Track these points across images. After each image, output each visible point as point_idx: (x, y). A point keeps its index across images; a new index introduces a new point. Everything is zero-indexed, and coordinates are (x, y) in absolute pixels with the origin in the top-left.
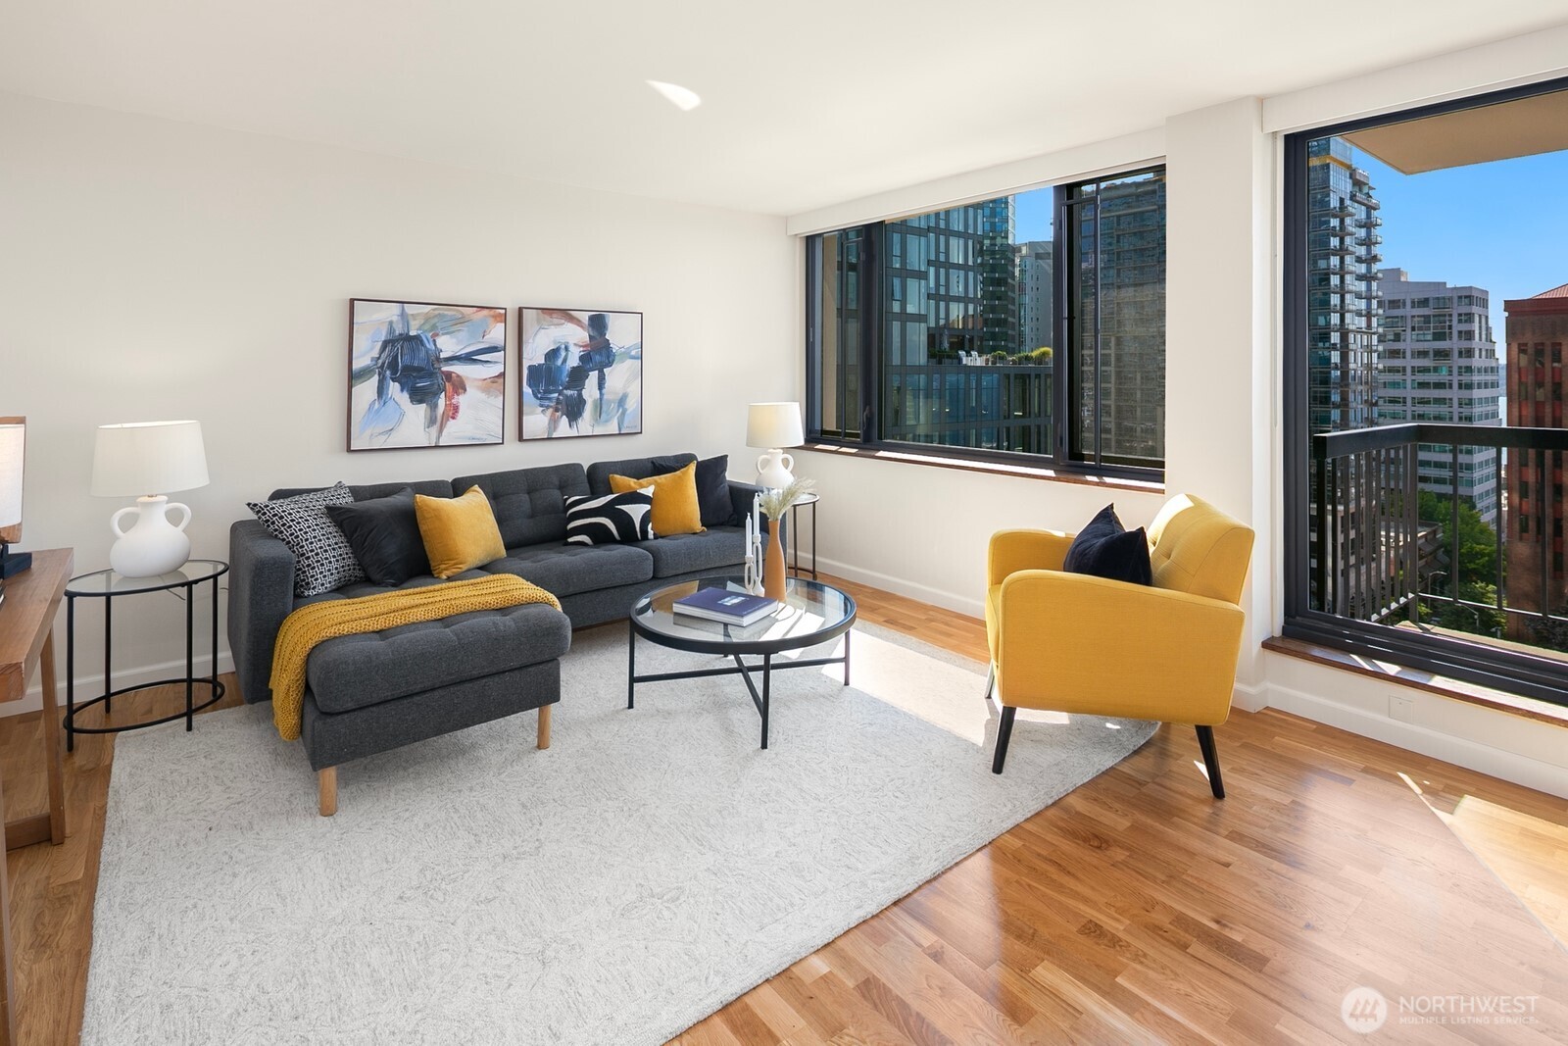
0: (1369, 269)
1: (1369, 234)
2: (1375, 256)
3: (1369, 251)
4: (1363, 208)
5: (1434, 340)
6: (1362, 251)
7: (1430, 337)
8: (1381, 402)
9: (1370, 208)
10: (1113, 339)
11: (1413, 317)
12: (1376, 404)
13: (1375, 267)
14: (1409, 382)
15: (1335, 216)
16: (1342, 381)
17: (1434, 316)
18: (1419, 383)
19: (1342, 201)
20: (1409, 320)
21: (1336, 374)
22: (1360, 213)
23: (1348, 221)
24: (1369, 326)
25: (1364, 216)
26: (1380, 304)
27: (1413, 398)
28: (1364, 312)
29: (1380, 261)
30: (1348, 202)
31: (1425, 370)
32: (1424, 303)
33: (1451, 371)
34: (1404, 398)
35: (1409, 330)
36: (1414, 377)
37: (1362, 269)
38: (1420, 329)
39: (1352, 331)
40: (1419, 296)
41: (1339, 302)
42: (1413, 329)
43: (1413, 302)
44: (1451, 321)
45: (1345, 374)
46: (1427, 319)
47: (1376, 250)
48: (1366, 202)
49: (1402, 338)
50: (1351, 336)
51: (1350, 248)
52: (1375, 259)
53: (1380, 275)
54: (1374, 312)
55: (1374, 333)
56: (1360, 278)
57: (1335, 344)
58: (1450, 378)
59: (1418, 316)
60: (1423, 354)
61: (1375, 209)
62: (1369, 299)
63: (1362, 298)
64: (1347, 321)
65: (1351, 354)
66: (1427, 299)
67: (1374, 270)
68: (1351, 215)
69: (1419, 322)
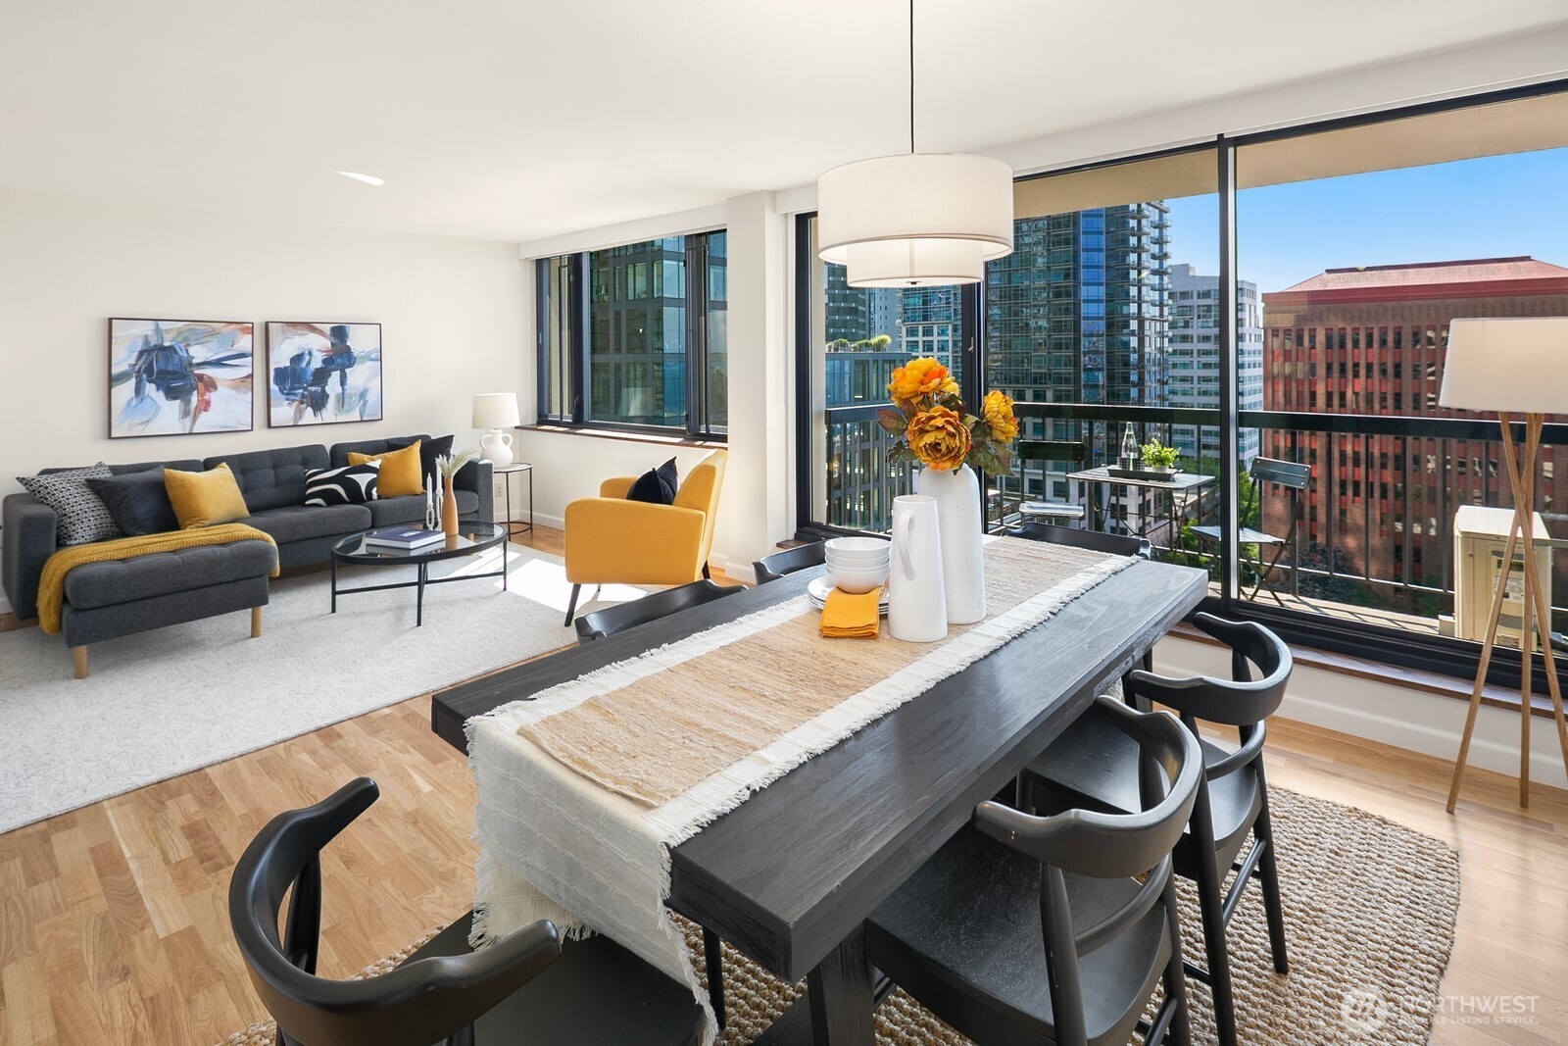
0: (1161, 264)
1: (1161, 233)
2: (1166, 254)
3: (1161, 249)
4: (1157, 211)
6: (1155, 249)
7: (1212, 324)
8: (1170, 381)
9: (1162, 212)
10: (950, 327)
11: (1199, 306)
12: (1166, 383)
13: (1167, 263)
14: (1195, 363)
15: (1133, 218)
16: (1139, 363)
17: (1214, 305)
19: (1139, 205)
20: (1196, 309)
21: (1134, 357)
22: (1154, 215)
23: (1144, 222)
24: (1161, 315)
25: (1157, 218)
26: (1171, 295)
28: (1157, 303)
29: (1170, 258)
30: (1144, 207)
31: (1208, 353)
32: (1206, 294)
34: (1192, 377)
35: (1196, 318)
36: (1199, 359)
37: (1155, 265)
38: (1204, 317)
39: (1148, 319)
40: (1202, 288)
41: (1136, 294)
42: (1199, 317)
43: (1199, 294)
45: (1141, 357)
46: (1210, 308)
47: (1167, 248)
48: (1159, 206)
49: (1190, 324)
50: (1147, 323)
51: (1146, 246)
52: (1166, 256)
53: (1170, 270)
54: (1165, 302)
55: (1165, 321)
56: (1154, 272)
57: (1134, 331)
59: (1203, 306)
60: (1207, 339)
61: (1166, 212)
62: (1161, 290)
63: (1155, 290)
64: (1143, 310)
65: (1147, 339)
66: (1209, 291)
67: (1165, 266)
68: (1146, 217)
69: (1203, 311)
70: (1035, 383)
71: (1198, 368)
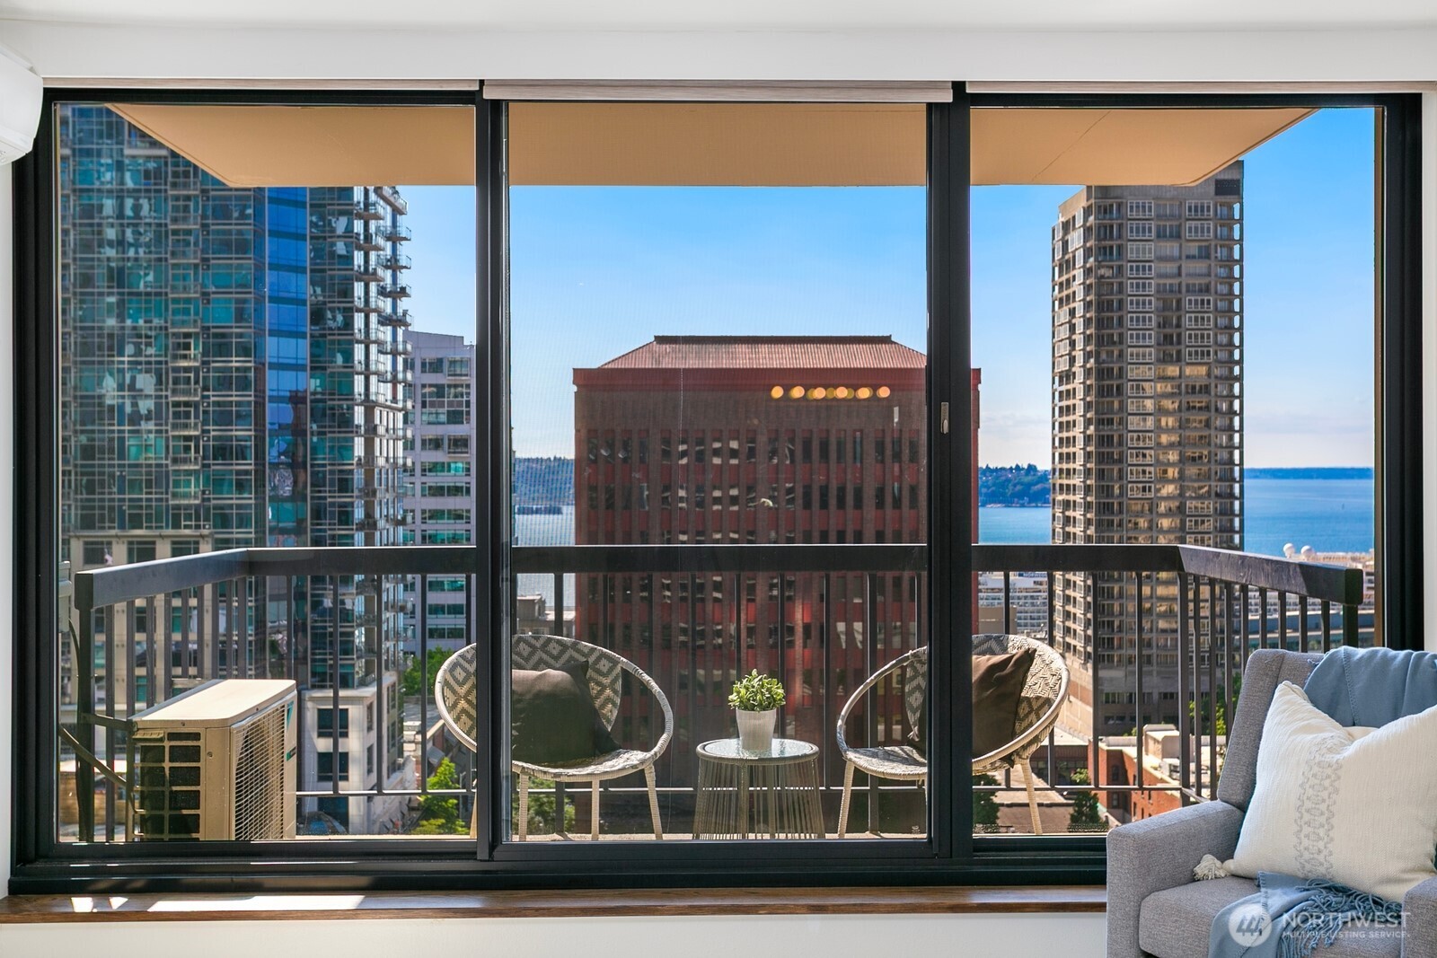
1: (394, 250)
2: (403, 290)
3: (395, 279)
4: (389, 208)
5: (450, 422)
6: (387, 277)
7: (443, 418)
9: (396, 211)
11: (424, 386)
13: (403, 304)
14: (418, 487)
15: (359, 216)
16: (366, 485)
17: (449, 386)
18: (430, 488)
19: (366, 192)
20: (419, 392)
21: (358, 477)
22: (384, 210)
23: (373, 225)
24: (395, 399)
25: (389, 222)
26: (409, 365)
27: (424, 512)
28: (389, 376)
29: (408, 296)
30: (373, 197)
31: (434, 468)
32: (436, 366)
33: (468, 470)
35: (419, 406)
36: (424, 479)
37: (386, 305)
38: (433, 405)
40: (431, 355)
41: (363, 358)
42: (424, 405)
43: (423, 364)
44: (468, 394)
45: (369, 475)
46: (440, 390)
47: (404, 279)
48: (392, 199)
50: (376, 413)
51: (380, 272)
52: (403, 292)
54: (400, 376)
55: (400, 410)
56: (385, 321)
57: (358, 426)
58: (467, 479)
59: (431, 386)
60: (436, 444)
61: (402, 213)
62: (395, 355)
63: (386, 353)
64: (373, 389)
65: (377, 441)
66: (440, 361)
67: (400, 311)
68: (377, 217)
69: (431, 394)
70: (176, 526)
71: (423, 495)
